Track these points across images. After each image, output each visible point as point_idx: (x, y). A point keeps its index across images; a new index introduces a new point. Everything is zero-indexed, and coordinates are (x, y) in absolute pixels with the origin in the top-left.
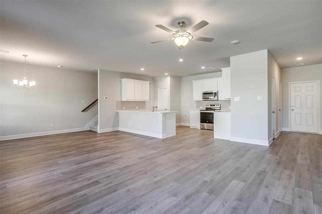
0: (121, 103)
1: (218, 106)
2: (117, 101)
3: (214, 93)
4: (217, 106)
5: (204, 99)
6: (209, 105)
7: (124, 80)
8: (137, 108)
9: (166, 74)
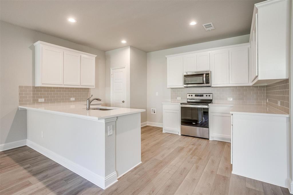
0: (34, 91)
1: (209, 96)
2: (20, 87)
3: (204, 75)
4: (207, 96)
5: (186, 86)
6: (194, 95)
7: (40, 45)
8: (73, 99)
9: (124, 42)
